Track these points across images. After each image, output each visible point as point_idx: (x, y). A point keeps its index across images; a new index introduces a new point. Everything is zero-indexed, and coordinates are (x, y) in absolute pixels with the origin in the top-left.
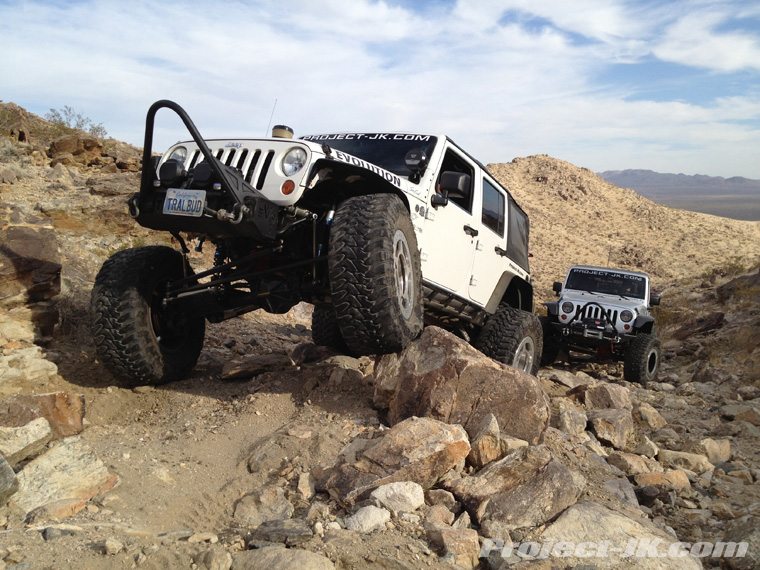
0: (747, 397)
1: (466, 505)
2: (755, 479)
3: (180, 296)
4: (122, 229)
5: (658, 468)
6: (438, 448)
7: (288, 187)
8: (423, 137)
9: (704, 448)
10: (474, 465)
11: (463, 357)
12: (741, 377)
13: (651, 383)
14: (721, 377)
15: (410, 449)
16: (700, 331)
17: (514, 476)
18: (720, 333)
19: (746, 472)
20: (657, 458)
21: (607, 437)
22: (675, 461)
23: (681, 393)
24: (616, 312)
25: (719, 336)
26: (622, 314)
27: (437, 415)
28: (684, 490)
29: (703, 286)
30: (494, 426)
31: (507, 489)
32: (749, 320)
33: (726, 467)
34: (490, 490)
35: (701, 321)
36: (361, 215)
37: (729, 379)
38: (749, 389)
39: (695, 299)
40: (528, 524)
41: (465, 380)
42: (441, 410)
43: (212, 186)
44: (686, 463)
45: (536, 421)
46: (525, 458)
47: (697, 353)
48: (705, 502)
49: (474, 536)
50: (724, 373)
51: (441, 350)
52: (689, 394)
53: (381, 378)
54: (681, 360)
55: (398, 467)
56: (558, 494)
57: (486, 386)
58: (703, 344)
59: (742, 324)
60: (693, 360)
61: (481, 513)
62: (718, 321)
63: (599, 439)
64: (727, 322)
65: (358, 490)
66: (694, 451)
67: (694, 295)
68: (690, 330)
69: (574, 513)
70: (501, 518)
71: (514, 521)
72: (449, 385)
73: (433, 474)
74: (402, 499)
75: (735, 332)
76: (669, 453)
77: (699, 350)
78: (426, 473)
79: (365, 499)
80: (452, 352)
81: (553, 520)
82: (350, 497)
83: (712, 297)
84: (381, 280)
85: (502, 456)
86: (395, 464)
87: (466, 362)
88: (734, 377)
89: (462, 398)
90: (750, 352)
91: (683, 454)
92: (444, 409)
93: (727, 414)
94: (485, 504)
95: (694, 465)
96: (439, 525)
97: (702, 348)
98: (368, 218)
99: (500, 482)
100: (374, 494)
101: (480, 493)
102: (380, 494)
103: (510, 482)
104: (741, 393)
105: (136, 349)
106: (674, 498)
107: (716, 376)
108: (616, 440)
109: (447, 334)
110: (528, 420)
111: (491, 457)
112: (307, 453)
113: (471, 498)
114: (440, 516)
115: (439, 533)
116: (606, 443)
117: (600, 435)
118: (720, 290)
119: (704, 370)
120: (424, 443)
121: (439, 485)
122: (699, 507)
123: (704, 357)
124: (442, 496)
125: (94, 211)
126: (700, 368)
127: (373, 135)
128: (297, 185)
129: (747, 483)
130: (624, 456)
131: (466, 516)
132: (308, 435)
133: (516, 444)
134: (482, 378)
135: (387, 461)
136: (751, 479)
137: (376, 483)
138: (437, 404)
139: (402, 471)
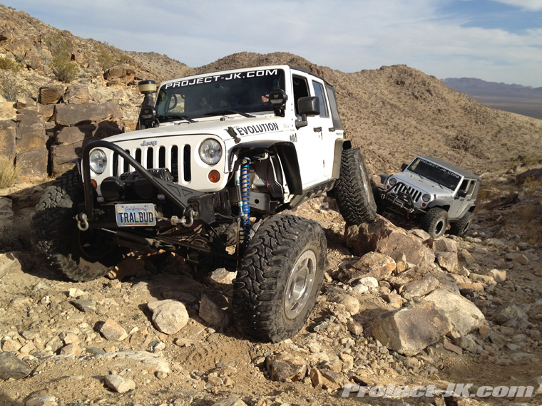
0: (522, 249)
1: (394, 287)
2: (516, 289)
5: (469, 281)
6: (384, 265)
9: (492, 274)
10: (396, 273)
11: (390, 229)
12: (521, 237)
13: (468, 238)
14: (510, 236)
15: (372, 265)
16: (502, 205)
17: (413, 277)
18: (514, 208)
19: (512, 286)
20: (468, 277)
21: (444, 266)
22: (478, 279)
23: (485, 245)
25: (513, 210)
27: (379, 252)
28: (480, 291)
29: (507, 173)
30: (404, 258)
31: (410, 281)
32: (532, 200)
33: (501, 283)
34: (404, 282)
35: (503, 198)
37: (515, 238)
38: (524, 244)
39: (502, 182)
40: (418, 295)
41: (391, 238)
42: (381, 251)
44: (483, 280)
46: (416, 271)
47: (498, 220)
48: (490, 297)
49: (400, 297)
50: (512, 234)
51: (379, 224)
52: (490, 245)
54: (487, 223)
55: (368, 272)
56: (430, 284)
57: (400, 242)
58: (502, 214)
59: (528, 203)
60: (495, 224)
61: (401, 290)
62: (514, 200)
63: (440, 267)
64: (519, 200)
65: (353, 279)
66: (488, 275)
67: (502, 179)
68: (495, 204)
69: (436, 292)
70: (409, 292)
71: (413, 293)
72: (384, 240)
73: (381, 275)
74: (371, 283)
75: (522, 208)
76: (475, 275)
77: (499, 218)
78: (379, 275)
79: (357, 282)
80: (384, 226)
81: (428, 294)
82: (350, 281)
83: (513, 181)
85: (406, 270)
86: (367, 269)
87: (391, 231)
88: (518, 236)
89: (390, 246)
90: (530, 221)
91: (482, 276)
92: (383, 250)
93: (509, 257)
94: (402, 287)
95: (487, 281)
96: (386, 293)
97: (501, 217)
99: (407, 280)
100: (360, 280)
101: (400, 283)
102: (362, 281)
103: (411, 279)
104: (519, 247)
106: (475, 295)
107: (507, 236)
108: (449, 268)
109: (381, 217)
110: (416, 257)
111: (401, 270)
113: (396, 284)
114: (386, 290)
115: (387, 296)
116: (444, 269)
117: (441, 265)
118: (519, 176)
119: (500, 231)
120: (378, 263)
121: (384, 279)
122: (487, 299)
123: (502, 223)
124: (385, 283)
126: (498, 230)
129: (512, 291)
130: (452, 275)
131: (395, 291)
133: (411, 265)
134: (398, 238)
135: (363, 269)
136: (514, 290)
137: (360, 277)
138: (379, 248)
139: (370, 273)
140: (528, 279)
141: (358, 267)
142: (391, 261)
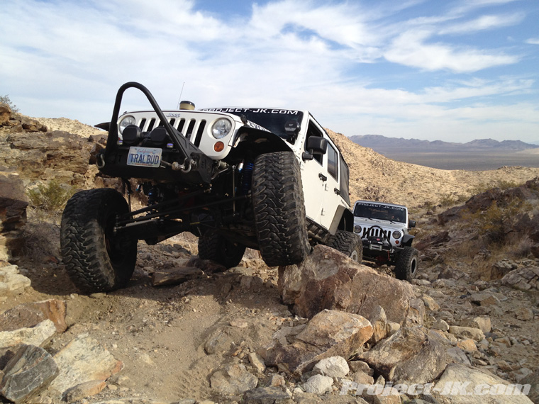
0: (481, 289)
1: (378, 371)
2: (512, 344)
3: (127, 225)
4: (35, 175)
5: (454, 339)
6: (354, 332)
7: (219, 146)
8: (293, 111)
9: (477, 324)
10: (372, 343)
11: (351, 266)
12: (471, 275)
13: (415, 280)
14: (458, 275)
15: (334, 333)
16: (433, 244)
17: (407, 349)
18: (449, 245)
19: (506, 339)
20: (448, 331)
22: (462, 333)
23: (437, 286)
24: (390, 232)
25: (448, 247)
26: (394, 233)
27: (339, 307)
28: (476, 352)
29: (428, 214)
30: (383, 315)
31: (406, 358)
32: (467, 236)
33: (491, 335)
34: (393, 359)
35: (433, 237)
36: (275, 167)
37: (463, 276)
39: (424, 223)
40: (422, 382)
41: (356, 283)
42: (343, 305)
43: (166, 145)
44: (469, 334)
45: (402, 309)
46: (406, 336)
47: (435, 259)
50: (459, 272)
51: (332, 262)
52: (442, 287)
53: (289, 282)
54: (425, 264)
55: (328, 345)
57: (370, 286)
58: (438, 253)
59: (463, 239)
60: (434, 264)
61: (392, 376)
62: (445, 238)
64: (451, 239)
65: (304, 363)
66: (470, 326)
67: (423, 220)
68: (427, 244)
70: (407, 378)
71: (415, 380)
72: (346, 286)
73: (351, 350)
74: (337, 368)
75: (459, 244)
76: (455, 328)
78: (347, 350)
79: (311, 370)
80: (342, 263)
81: (438, 378)
82: (299, 369)
83: (435, 221)
84: (294, 213)
85: (389, 335)
86: (325, 343)
87: (356, 270)
88: (466, 275)
89: (355, 295)
90: (473, 257)
91: (465, 328)
92: (346, 302)
93: (475, 300)
94: (394, 369)
95: (475, 335)
97: (438, 256)
98: (281, 169)
99: (399, 354)
100: (318, 366)
101: (388, 362)
102: (322, 366)
103: (406, 353)
104: (476, 286)
105: (97, 265)
106: (471, 359)
107: (455, 275)
109: (334, 250)
111: (381, 336)
112: (249, 339)
113: (382, 366)
118: (440, 216)
119: (446, 271)
120: (342, 328)
121: (356, 358)
122: (489, 364)
123: (442, 262)
124: (360, 365)
125: (14, 161)
126: (442, 269)
127: (256, 110)
128: (225, 144)
129: (508, 346)
131: (382, 379)
132: (245, 325)
133: (396, 326)
134: (368, 281)
135: (318, 341)
136: (509, 343)
137: (316, 358)
138: (340, 300)
139: (332, 349)
140: (517, 327)
141: (308, 338)
142: (364, 323)
